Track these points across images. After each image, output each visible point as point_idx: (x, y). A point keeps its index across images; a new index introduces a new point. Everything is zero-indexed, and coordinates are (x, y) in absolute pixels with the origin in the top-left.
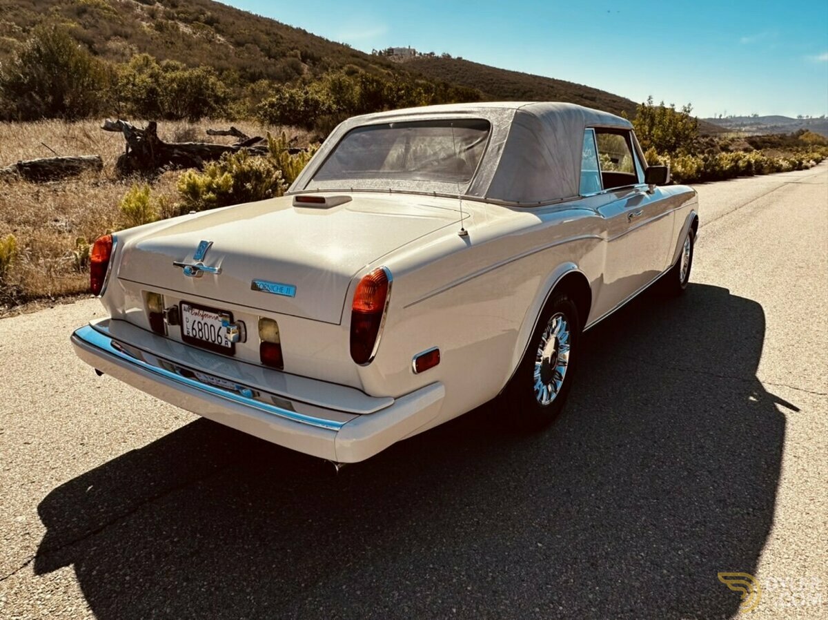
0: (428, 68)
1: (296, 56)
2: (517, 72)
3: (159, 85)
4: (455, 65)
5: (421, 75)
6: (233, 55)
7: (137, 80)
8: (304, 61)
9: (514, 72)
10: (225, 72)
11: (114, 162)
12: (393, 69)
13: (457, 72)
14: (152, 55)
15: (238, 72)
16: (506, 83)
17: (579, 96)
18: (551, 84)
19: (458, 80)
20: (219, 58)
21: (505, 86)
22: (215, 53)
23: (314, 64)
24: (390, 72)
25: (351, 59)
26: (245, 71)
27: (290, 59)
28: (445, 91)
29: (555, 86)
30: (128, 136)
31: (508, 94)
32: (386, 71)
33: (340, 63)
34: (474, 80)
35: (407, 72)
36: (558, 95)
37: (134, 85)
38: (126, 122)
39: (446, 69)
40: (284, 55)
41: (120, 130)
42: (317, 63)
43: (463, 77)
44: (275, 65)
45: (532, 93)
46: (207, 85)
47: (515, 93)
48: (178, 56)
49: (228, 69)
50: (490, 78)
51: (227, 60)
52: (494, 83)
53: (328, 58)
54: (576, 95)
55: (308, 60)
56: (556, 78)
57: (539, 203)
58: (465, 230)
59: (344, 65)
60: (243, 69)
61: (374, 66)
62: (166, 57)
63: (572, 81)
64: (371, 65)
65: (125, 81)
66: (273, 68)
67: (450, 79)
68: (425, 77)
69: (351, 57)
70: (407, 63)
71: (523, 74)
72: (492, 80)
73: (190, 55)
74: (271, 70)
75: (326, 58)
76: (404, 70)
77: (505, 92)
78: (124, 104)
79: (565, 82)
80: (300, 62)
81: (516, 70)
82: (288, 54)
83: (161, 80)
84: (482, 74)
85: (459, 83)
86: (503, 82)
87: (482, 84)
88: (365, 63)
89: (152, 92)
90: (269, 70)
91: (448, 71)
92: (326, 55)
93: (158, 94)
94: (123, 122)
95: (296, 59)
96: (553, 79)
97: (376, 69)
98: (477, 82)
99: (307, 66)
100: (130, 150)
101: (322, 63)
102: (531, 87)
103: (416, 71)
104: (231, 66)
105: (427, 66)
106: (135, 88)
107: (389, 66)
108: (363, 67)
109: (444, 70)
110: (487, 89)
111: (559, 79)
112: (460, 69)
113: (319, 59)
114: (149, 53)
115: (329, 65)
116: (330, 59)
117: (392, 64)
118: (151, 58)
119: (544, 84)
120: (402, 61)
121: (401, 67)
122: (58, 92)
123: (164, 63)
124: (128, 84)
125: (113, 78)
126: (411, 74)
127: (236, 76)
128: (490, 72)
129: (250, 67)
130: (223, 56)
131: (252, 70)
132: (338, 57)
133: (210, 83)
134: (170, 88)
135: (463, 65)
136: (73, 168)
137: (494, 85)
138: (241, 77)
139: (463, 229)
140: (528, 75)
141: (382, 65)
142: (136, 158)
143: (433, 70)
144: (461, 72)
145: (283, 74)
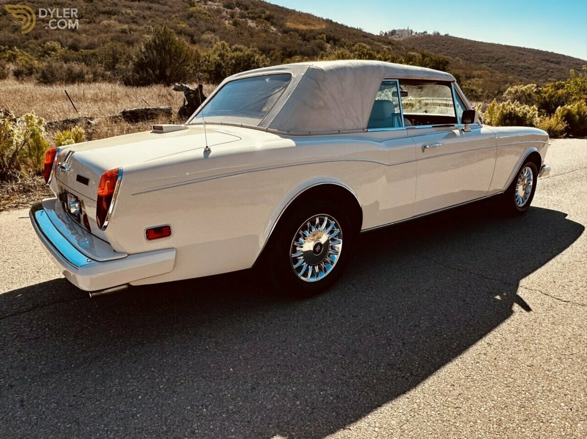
0: (420, 43)
1: (322, 39)
2: (493, 44)
3: (224, 62)
4: (443, 40)
5: (413, 48)
6: (279, 40)
7: (211, 58)
8: (328, 42)
9: (491, 44)
10: (272, 52)
11: (177, 110)
12: (393, 45)
13: (444, 45)
14: (227, 42)
15: (281, 51)
16: (482, 53)
17: (546, 60)
18: (522, 52)
19: (444, 51)
20: (270, 42)
21: (482, 55)
22: (268, 39)
23: (335, 43)
24: (390, 47)
25: (362, 39)
26: (286, 50)
27: (317, 41)
28: (423, 59)
29: (525, 53)
30: (186, 94)
31: (484, 61)
32: (387, 47)
33: (353, 42)
34: (457, 51)
35: (403, 47)
36: (527, 60)
37: (209, 62)
38: (186, 85)
39: (435, 43)
40: (315, 38)
41: (182, 90)
42: (337, 43)
43: (448, 49)
44: (306, 45)
45: (503, 60)
46: (254, 60)
47: (489, 60)
48: (244, 42)
49: (274, 49)
50: (470, 49)
51: (275, 43)
52: (473, 53)
53: (345, 39)
54: (543, 60)
55: (331, 41)
56: (526, 47)
57: (310, 133)
58: (209, 148)
59: (356, 43)
60: (284, 49)
61: (378, 43)
62: (236, 43)
63: (540, 49)
64: (375, 43)
65: (204, 59)
66: (305, 47)
67: (437, 51)
68: (416, 50)
69: (362, 37)
70: (405, 40)
71: (498, 44)
72: (471, 50)
73: (252, 41)
74: (303, 49)
75: (343, 39)
76: (401, 45)
77: (482, 59)
78: (201, 74)
79: (534, 50)
80: (324, 42)
81: (492, 42)
82: (317, 37)
83: (225, 58)
84: (463, 46)
85: (444, 53)
86: (481, 51)
87: (463, 54)
88: (371, 41)
89: (219, 66)
90: (302, 49)
91: (436, 45)
92: (344, 37)
93: (222, 67)
94: (184, 85)
95: (322, 41)
96: (524, 48)
97: (379, 45)
98: (459, 52)
99: (329, 45)
100: (187, 103)
101: (340, 43)
102: (504, 55)
103: (410, 46)
104: (277, 47)
105: (420, 42)
106: (209, 64)
107: (389, 43)
108: (370, 44)
109: (433, 44)
110: (467, 57)
111: (530, 47)
112: (446, 43)
113: (339, 40)
114: (225, 41)
115: (345, 44)
116: (346, 40)
117: (392, 42)
118: (226, 44)
119: (515, 52)
120: (401, 39)
121: (399, 43)
122: (163, 68)
123: (234, 47)
124: (205, 61)
125: (198, 57)
126: (406, 48)
127: (279, 54)
128: (471, 44)
129: (290, 48)
130: (273, 41)
131: (289, 50)
132: (353, 38)
133: (256, 59)
134: (230, 63)
135: (449, 40)
136: (152, 114)
137: (473, 54)
138: (283, 54)
139: (207, 147)
140: (503, 45)
141: (384, 42)
142: (190, 108)
143: (424, 45)
144: (446, 45)
145: (311, 52)
